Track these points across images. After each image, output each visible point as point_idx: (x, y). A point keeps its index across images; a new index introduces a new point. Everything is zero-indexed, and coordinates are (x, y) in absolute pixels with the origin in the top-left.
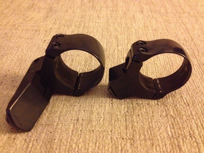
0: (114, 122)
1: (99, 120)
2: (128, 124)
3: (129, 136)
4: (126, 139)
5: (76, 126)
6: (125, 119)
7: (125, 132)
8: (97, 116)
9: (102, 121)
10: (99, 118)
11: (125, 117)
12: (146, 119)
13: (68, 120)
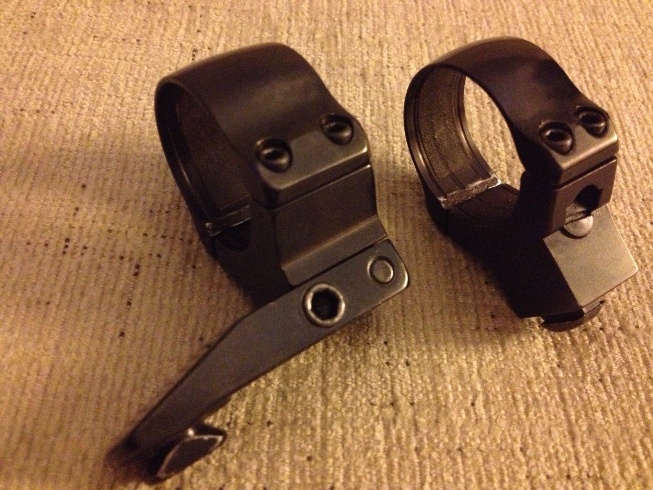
0: (527, 412)
1: (473, 404)
2: (573, 418)
3: (586, 466)
4: (579, 478)
5: (394, 432)
6: (558, 398)
7: (571, 450)
8: (460, 389)
9: (483, 410)
10: (471, 397)
11: (560, 389)
12: (630, 392)
13: (358, 404)
